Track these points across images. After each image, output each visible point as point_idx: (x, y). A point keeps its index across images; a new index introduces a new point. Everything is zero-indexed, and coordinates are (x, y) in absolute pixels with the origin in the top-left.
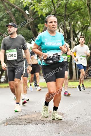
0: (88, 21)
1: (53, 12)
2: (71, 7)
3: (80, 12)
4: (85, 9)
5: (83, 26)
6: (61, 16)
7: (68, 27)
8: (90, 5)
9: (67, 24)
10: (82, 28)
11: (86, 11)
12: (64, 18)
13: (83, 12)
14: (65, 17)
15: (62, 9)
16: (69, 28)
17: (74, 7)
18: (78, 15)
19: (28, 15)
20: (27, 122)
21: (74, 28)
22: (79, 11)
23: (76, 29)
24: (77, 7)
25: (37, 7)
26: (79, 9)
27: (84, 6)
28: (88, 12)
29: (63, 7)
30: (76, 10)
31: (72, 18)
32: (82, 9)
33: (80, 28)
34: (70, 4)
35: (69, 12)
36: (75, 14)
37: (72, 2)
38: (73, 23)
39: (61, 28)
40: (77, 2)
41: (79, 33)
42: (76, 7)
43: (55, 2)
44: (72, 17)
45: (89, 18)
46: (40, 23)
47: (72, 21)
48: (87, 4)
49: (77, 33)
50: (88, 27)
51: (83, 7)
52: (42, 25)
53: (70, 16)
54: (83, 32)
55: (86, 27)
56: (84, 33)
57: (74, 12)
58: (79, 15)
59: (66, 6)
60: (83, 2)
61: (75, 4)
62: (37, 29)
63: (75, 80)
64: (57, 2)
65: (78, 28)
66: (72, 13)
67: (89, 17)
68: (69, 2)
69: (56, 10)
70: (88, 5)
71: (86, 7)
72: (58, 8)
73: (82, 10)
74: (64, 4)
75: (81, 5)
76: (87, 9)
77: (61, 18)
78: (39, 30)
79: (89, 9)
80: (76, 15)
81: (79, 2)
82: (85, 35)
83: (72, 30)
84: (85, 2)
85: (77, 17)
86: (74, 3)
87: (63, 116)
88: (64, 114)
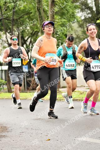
0: (38, 26)
2: (20, 10)
3: (29, 16)
4: (35, 14)
5: (33, 32)
8: (40, 9)
9: (15, 29)
10: (32, 34)
11: (36, 16)
13: (32, 16)
14: (12, 22)
16: (17, 33)
17: (23, 11)
21: (23, 33)
22: (29, 15)
23: (25, 35)
24: (27, 10)
26: (28, 13)
27: (34, 9)
28: (38, 16)
30: (25, 14)
31: (21, 23)
32: (31, 13)
33: (29, 34)
35: (17, 15)
36: (24, 18)
37: (20, 5)
38: (21, 28)
39: (9, 33)
41: (28, 39)
42: (25, 11)
43: (2, 4)
44: (21, 22)
45: (38, 23)
48: (36, 8)
49: (26, 39)
50: (38, 33)
51: (33, 11)
53: (18, 20)
54: (33, 38)
55: (36, 33)
56: (33, 39)
57: (23, 16)
58: (28, 19)
60: (33, 5)
61: (24, 7)
63: (22, 90)
64: (4, 5)
65: (27, 33)
66: (21, 17)
68: (17, 6)
69: (3, 13)
70: (38, 9)
71: (36, 11)
72: (6, 11)
73: (31, 15)
74: (12, 7)
75: (31, 9)
76: (37, 13)
77: (8, 22)
79: (39, 13)
80: (26, 19)
81: (28, 5)
83: (21, 36)
84: (35, 5)
85: (27, 21)
86: (22, 6)
87: (8, 130)
88: (9, 128)
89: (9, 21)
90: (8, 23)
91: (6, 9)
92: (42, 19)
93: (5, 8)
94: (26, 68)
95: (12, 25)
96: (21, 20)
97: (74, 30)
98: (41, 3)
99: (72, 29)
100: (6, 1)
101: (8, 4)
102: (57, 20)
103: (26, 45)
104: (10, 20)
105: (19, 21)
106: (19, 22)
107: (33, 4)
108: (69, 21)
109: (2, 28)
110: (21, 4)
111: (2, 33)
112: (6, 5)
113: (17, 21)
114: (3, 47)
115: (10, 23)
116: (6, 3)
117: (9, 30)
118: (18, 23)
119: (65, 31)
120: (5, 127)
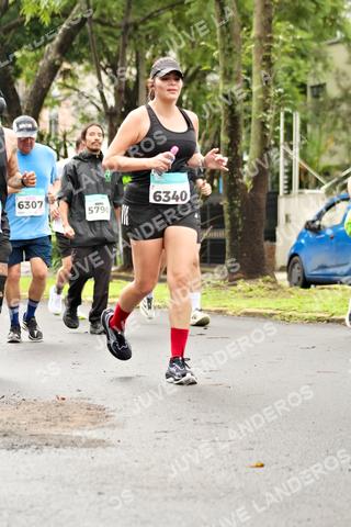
0: (214, 54)
3: (179, 14)
5: (187, 70)
6: (109, 24)
7: (128, 69)
14: (122, 32)
16: (134, 71)
18: (172, 28)
22: (178, 9)
26: (178, 4)
30: (165, 5)
31: (147, 37)
32: (189, 5)
36: (160, 22)
38: (148, 54)
44: (148, 32)
45: (216, 44)
47: (147, 49)
50: (204, 76)
52: (32, 54)
53: (141, 27)
54: (187, 91)
55: (199, 75)
56: (189, 94)
57: (157, 11)
58: (174, 23)
62: (12, 70)
66: (151, 17)
67: (218, 40)
69: (92, 2)
73: (189, 12)
76: (213, 9)
77: (105, 32)
78: (18, 73)
80: (166, 26)
82: (194, 103)
85: (169, 32)
87: (111, 421)
88: (115, 414)
89: (106, 29)
90: (103, 36)
92: (228, 31)
95: (120, 43)
96: (150, 28)
97: (334, 70)
99: (326, 67)
102: (281, 37)
104: (111, 26)
105: (143, 31)
106: (142, 34)
108: (319, 38)
109: (84, 50)
111: (81, 67)
113: (136, 28)
114: (81, 117)
115: (111, 34)
117: (105, 60)
118: (139, 36)
119: (302, 72)
120: (102, 409)
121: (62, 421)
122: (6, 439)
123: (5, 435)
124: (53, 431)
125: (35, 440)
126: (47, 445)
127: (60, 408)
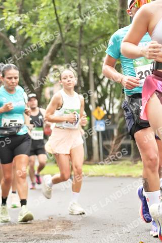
1: (59, 39)
2: (91, 30)
6: (73, 46)
7: (84, 67)
9: (84, 62)
12: (77, 50)
14: (79, 49)
15: (75, 34)
16: (87, 68)
19: (14, 44)
20: (8, 237)
21: (96, 68)
24: (102, 30)
25: (29, 31)
26: (105, 35)
29: (76, 30)
30: (100, 36)
32: (110, 34)
34: (88, 25)
35: (87, 39)
37: (92, 22)
38: (93, 60)
39: (73, 67)
40: (101, 23)
41: (104, 77)
42: (99, 31)
46: (36, 59)
49: (101, 77)
51: (112, 31)
52: (39, 63)
53: (89, 47)
57: (96, 39)
59: (83, 29)
60: (112, 22)
61: (98, 25)
62: (30, 70)
63: (96, 161)
64: (65, 22)
66: (93, 42)
68: (87, 23)
69: (64, 36)
72: (68, 33)
75: (109, 29)
78: (33, 72)
81: (105, 23)
83: (93, 72)
84: (116, 22)
86: (95, 24)
87: (73, 227)
88: (76, 224)
89: (73, 48)
90: (72, 52)
91: (68, 28)
93: (66, 28)
94: (101, 125)
95: (78, 54)
98: (125, 18)
100: (69, 16)
101: (71, 20)
103: (102, 87)
104: (75, 47)
105: (90, 48)
106: (90, 50)
107: (112, 19)
109: (63, 59)
110: (92, 20)
111: (63, 67)
112: (69, 23)
115: (75, 51)
116: (68, 18)
120: (69, 222)
121: (50, 228)
122: (23, 237)
123: (23, 236)
124: (45, 233)
125: (36, 237)
126: (42, 239)
127: (50, 223)
